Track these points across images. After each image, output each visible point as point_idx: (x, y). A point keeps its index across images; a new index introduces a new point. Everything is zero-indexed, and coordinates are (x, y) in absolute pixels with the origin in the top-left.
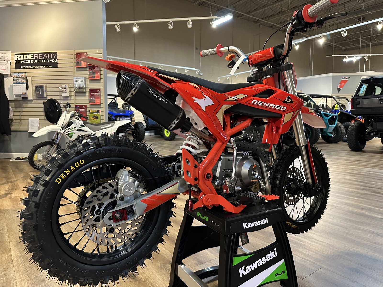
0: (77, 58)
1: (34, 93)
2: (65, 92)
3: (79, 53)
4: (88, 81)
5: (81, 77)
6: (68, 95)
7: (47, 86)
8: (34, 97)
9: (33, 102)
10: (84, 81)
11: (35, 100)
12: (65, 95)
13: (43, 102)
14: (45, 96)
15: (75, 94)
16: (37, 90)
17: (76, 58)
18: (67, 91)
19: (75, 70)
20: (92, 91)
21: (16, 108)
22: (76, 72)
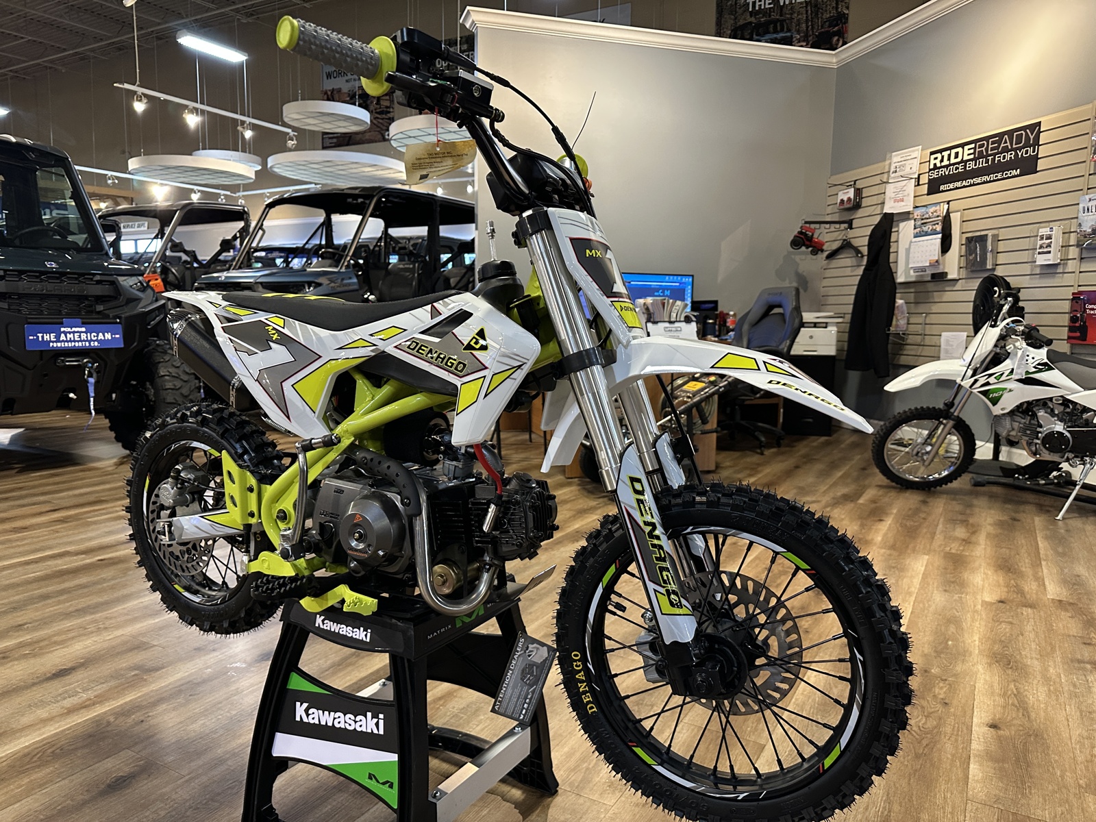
1: (962, 258)
2: (1045, 250)
6: (1056, 259)
7: (1000, 234)
8: (961, 269)
9: (959, 286)
11: (964, 281)
12: (1046, 260)
14: (989, 266)
15: (1081, 253)
16: (970, 249)
18: (1052, 245)
21: (917, 303)
22: (1091, 177)
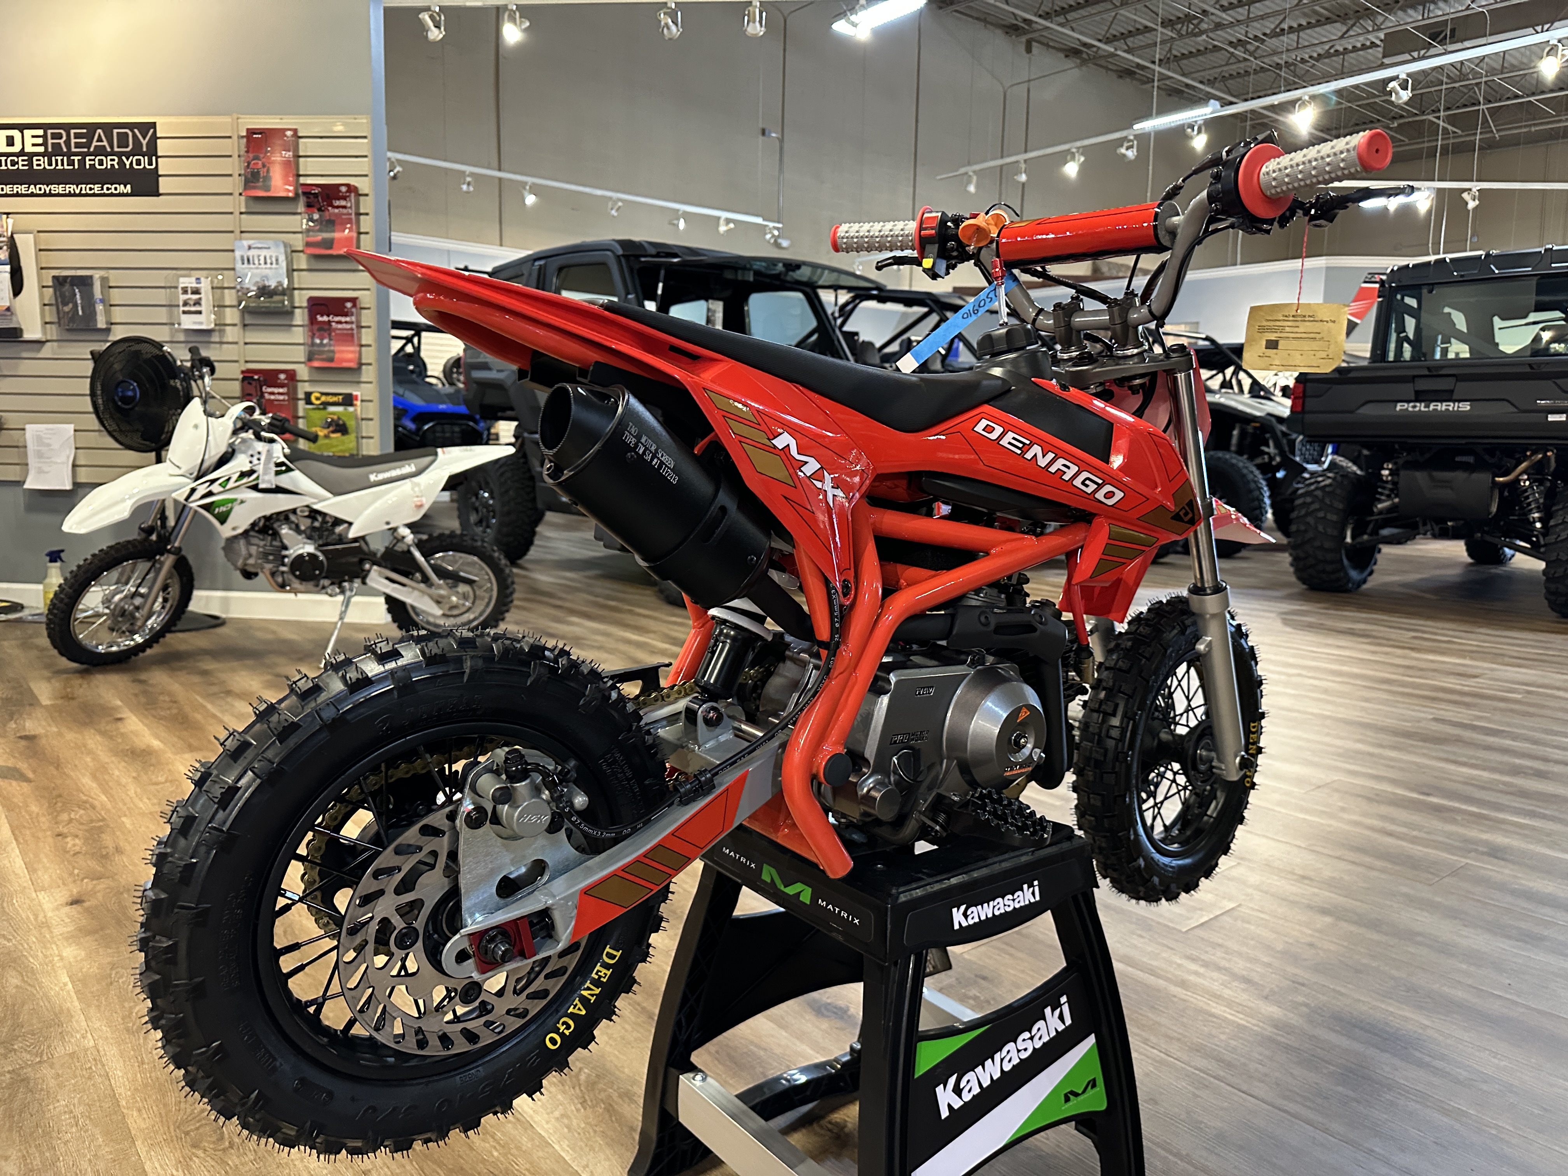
0: (251, 155)
1: (47, 308)
2: (193, 309)
3: (261, 131)
4: (302, 262)
5: (270, 243)
6: (209, 323)
7: (111, 278)
8: (48, 326)
9: (47, 351)
10: (282, 258)
11: (55, 344)
12: (195, 323)
13: (92, 353)
14: (101, 324)
15: (243, 317)
16: (62, 295)
17: (247, 152)
18: (203, 302)
19: (243, 210)
20: (318, 306)
22: (243, 216)
